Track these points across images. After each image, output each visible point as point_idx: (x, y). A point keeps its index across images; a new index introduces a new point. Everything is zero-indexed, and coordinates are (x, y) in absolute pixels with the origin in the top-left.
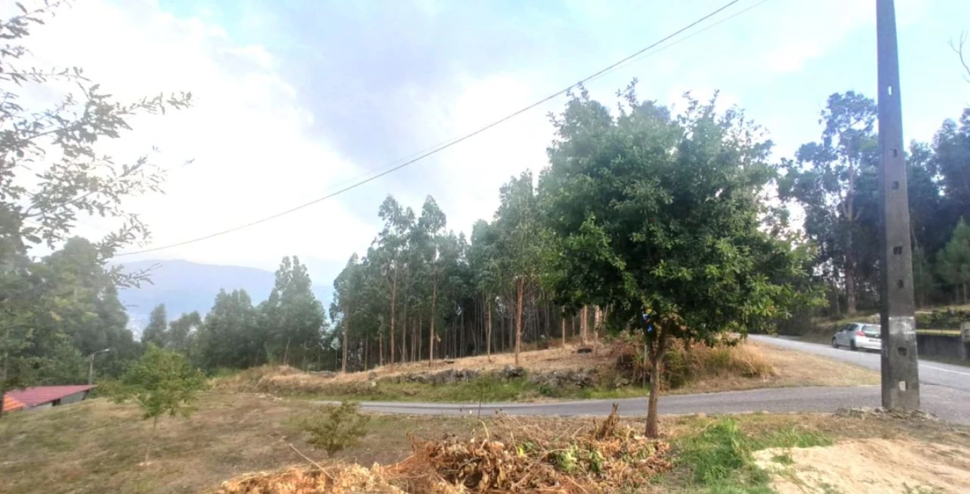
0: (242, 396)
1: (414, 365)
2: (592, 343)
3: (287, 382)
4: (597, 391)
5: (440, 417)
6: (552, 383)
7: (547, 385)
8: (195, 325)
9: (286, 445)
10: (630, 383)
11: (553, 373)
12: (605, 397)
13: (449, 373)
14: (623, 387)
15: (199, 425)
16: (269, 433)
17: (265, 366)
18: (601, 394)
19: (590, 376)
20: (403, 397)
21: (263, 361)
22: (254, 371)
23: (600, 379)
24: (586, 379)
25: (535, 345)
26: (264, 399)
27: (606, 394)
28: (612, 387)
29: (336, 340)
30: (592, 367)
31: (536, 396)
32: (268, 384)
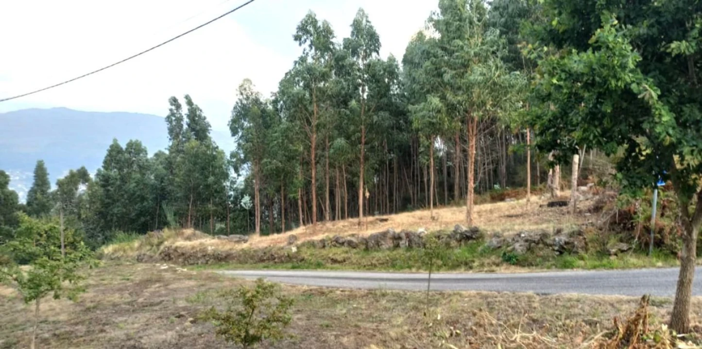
0: (141, 267)
1: (341, 224)
2: (567, 193)
3: (193, 248)
4: (582, 259)
5: (378, 293)
6: (519, 248)
7: (511, 251)
8: (83, 183)
9: (193, 330)
10: (630, 249)
11: (519, 235)
12: (594, 267)
13: (384, 235)
14: (620, 255)
15: (92, 305)
16: (173, 314)
17: (166, 230)
18: (589, 263)
19: (572, 239)
20: (329, 265)
21: (163, 224)
22: (155, 236)
23: (586, 244)
24: (566, 243)
25: (487, 196)
26: (166, 270)
27: (597, 263)
28: (604, 253)
29: (247, 199)
30: (576, 228)
31: (497, 265)
32: (171, 251)
